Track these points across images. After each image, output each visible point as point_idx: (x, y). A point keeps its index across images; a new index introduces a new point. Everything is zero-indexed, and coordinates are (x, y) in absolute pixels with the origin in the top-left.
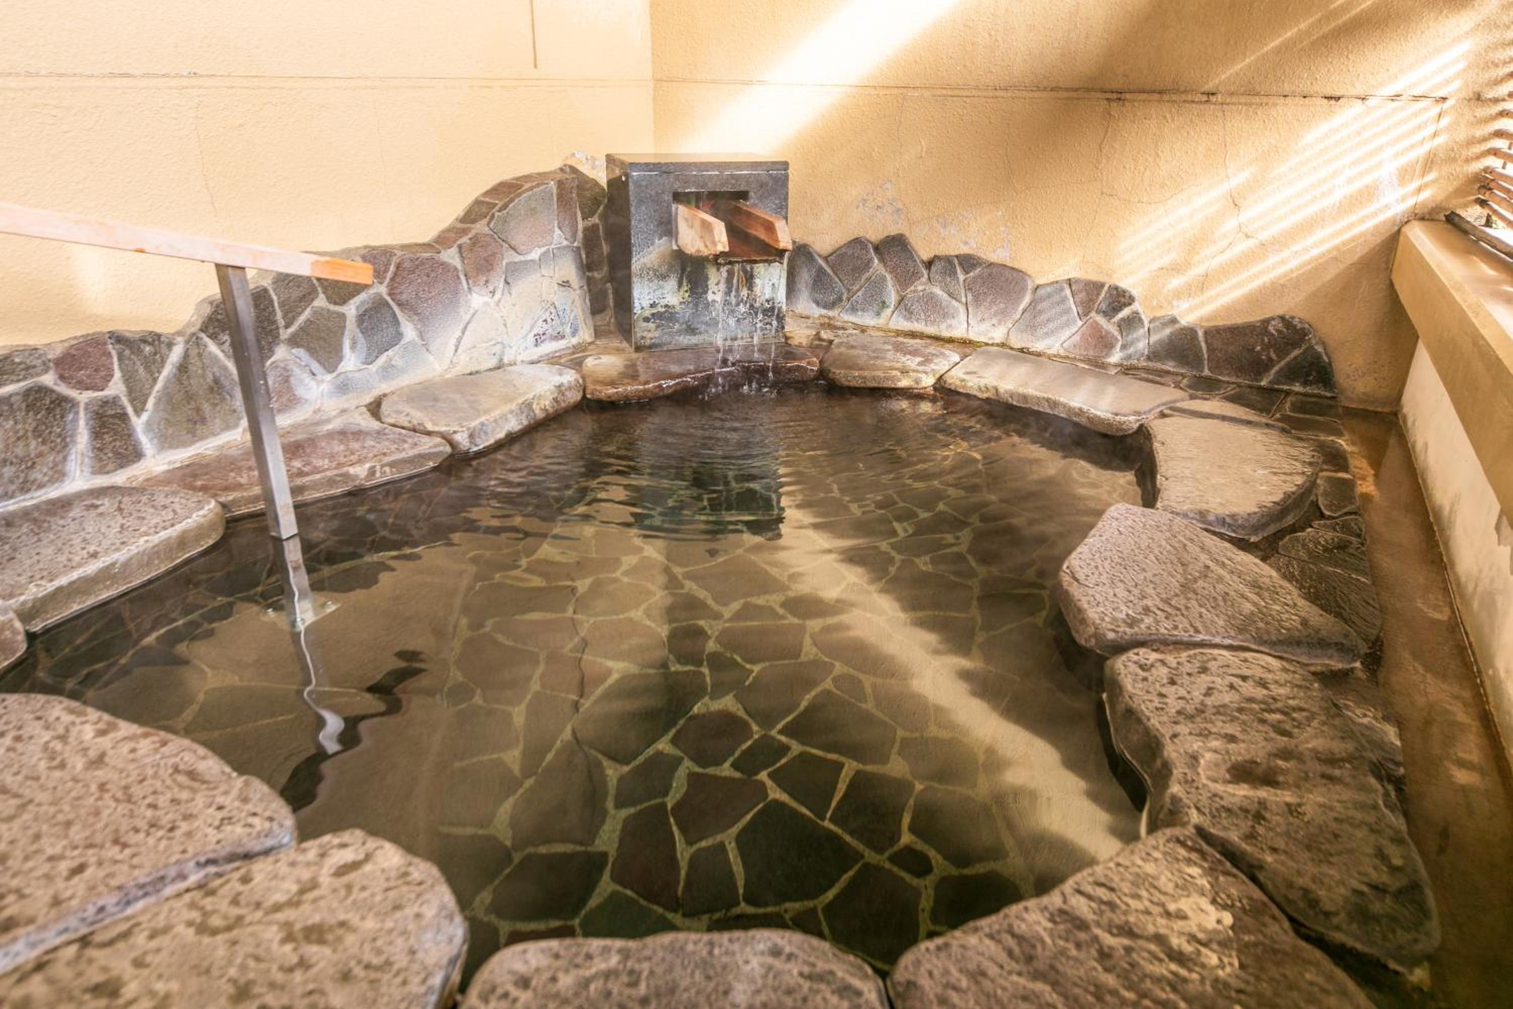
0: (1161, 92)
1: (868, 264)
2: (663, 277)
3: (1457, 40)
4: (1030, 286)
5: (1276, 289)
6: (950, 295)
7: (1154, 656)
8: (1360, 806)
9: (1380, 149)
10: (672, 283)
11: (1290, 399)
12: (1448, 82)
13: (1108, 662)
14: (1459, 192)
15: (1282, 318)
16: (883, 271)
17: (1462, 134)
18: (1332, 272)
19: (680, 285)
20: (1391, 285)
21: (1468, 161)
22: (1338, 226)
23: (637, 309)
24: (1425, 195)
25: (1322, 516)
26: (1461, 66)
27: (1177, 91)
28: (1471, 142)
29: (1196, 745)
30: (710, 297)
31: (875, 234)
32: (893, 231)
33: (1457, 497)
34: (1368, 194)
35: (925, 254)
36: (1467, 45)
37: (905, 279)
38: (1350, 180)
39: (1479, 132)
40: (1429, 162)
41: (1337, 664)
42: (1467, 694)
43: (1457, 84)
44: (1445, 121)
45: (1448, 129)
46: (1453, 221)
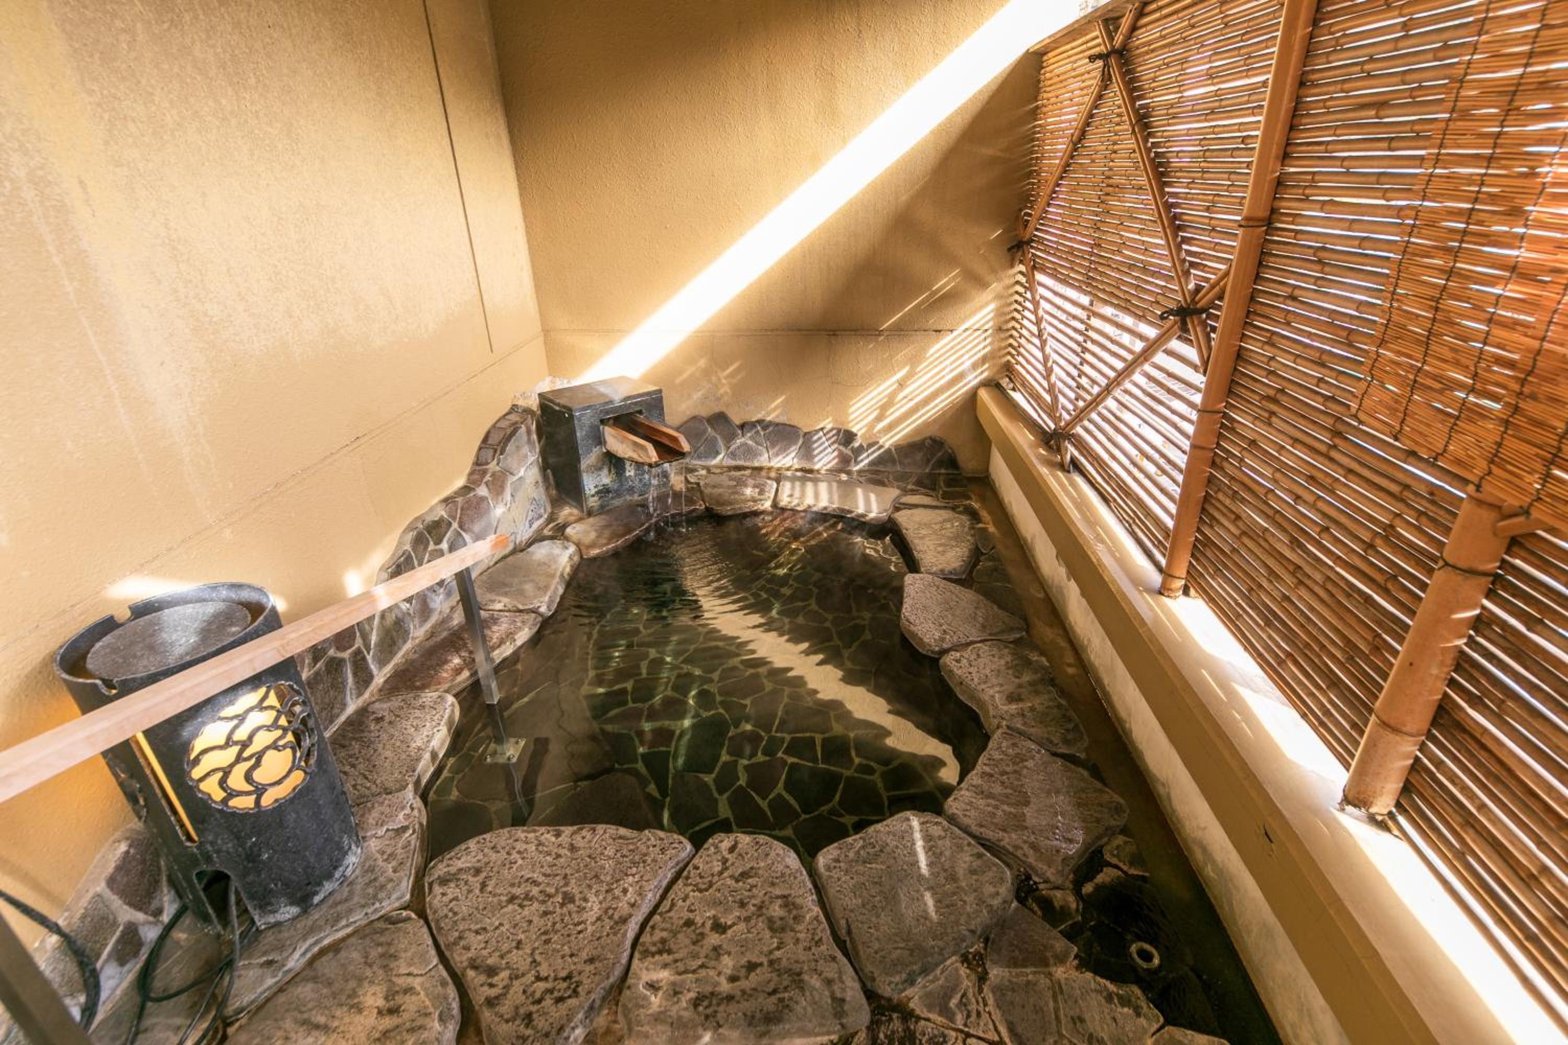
0: (856, 330)
1: (705, 431)
2: (600, 469)
3: (987, 304)
4: (802, 434)
5: (926, 424)
6: (757, 443)
7: (958, 654)
8: (1051, 700)
9: (962, 356)
10: (605, 471)
11: (942, 478)
12: (987, 322)
13: (941, 661)
14: (998, 372)
15: (931, 438)
16: (714, 434)
17: (996, 345)
18: (950, 414)
19: (610, 471)
20: (976, 417)
21: (1000, 357)
22: (949, 393)
23: (587, 492)
24: (985, 374)
25: (982, 554)
26: (992, 315)
27: (863, 329)
28: (1000, 349)
29: (991, 692)
30: (628, 474)
31: (705, 412)
32: (717, 410)
33: (1034, 537)
34: (961, 376)
35: (737, 421)
36: (992, 306)
37: (729, 438)
38: (952, 371)
39: (1003, 344)
40: (984, 360)
41: (1018, 636)
42: (1061, 632)
43: (991, 324)
44: (989, 341)
45: (990, 344)
46: (998, 386)
